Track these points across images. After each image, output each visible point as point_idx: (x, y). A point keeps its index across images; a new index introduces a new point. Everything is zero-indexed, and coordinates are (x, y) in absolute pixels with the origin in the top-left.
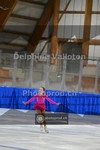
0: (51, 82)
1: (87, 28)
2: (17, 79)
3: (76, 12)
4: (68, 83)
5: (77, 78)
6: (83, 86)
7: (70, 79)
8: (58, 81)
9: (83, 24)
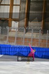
1: (11, 14)
3: (6, 5)
9: (9, 12)
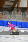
0: (18, 19)
2: (8, 18)
4: (22, 20)
5: (25, 18)
6: (27, 20)
7: (23, 18)
8: (20, 19)
